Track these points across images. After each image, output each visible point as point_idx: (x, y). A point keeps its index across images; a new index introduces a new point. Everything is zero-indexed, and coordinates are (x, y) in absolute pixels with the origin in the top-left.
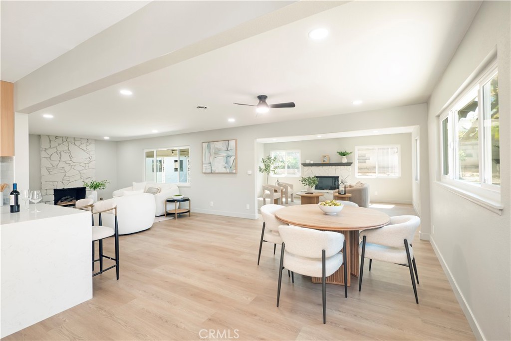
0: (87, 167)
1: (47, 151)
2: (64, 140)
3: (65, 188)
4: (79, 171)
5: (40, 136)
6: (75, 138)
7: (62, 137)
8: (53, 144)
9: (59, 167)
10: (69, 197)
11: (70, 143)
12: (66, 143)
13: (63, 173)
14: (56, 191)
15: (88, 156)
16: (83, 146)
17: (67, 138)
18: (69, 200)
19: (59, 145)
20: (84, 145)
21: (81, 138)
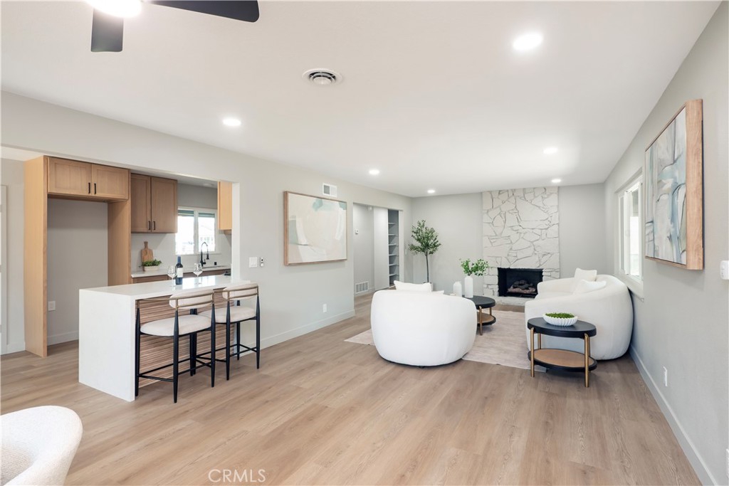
0: (544, 236)
1: (489, 213)
2: (511, 194)
3: (511, 268)
4: (532, 242)
5: (481, 193)
6: (524, 189)
7: (508, 191)
8: (497, 202)
9: (503, 236)
10: (522, 282)
11: (518, 199)
12: (512, 200)
13: (508, 245)
14: (500, 270)
15: (546, 216)
16: (538, 201)
17: (514, 191)
18: (524, 287)
19: (503, 202)
20: (540, 198)
21: (534, 188)
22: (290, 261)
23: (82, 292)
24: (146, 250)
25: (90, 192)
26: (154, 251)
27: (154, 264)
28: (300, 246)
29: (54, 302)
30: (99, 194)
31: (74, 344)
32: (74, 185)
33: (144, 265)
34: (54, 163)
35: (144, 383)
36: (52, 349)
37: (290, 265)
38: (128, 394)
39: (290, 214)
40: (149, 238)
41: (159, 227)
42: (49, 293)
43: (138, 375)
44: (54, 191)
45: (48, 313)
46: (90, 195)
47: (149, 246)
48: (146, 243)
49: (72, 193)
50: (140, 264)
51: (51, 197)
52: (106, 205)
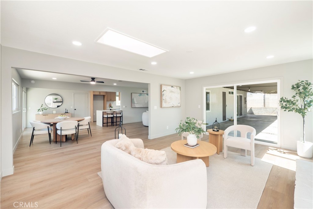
23: (97, 111)
25: (99, 94)
28: (135, 104)
30: (101, 94)
31: (96, 121)
35: (104, 125)
36: (94, 122)
37: (133, 108)
38: (102, 126)
41: (113, 100)
43: (103, 123)
49: (97, 94)
51: (94, 95)
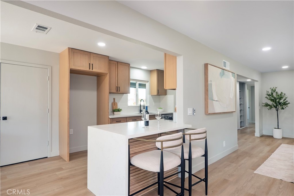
22: (210, 111)
24: (114, 103)
25: (90, 69)
26: (118, 103)
27: (119, 110)
28: (214, 101)
29: (72, 130)
30: (94, 70)
32: (82, 65)
33: (114, 111)
34: (73, 51)
36: (72, 156)
37: (209, 114)
39: (209, 79)
40: (116, 96)
41: (122, 90)
42: (70, 125)
44: (73, 67)
45: (70, 136)
46: (90, 70)
47: (116, 101)
48: (114, 99)
49: (81, 69)
50: (112, 111)
52: (95, 78)
